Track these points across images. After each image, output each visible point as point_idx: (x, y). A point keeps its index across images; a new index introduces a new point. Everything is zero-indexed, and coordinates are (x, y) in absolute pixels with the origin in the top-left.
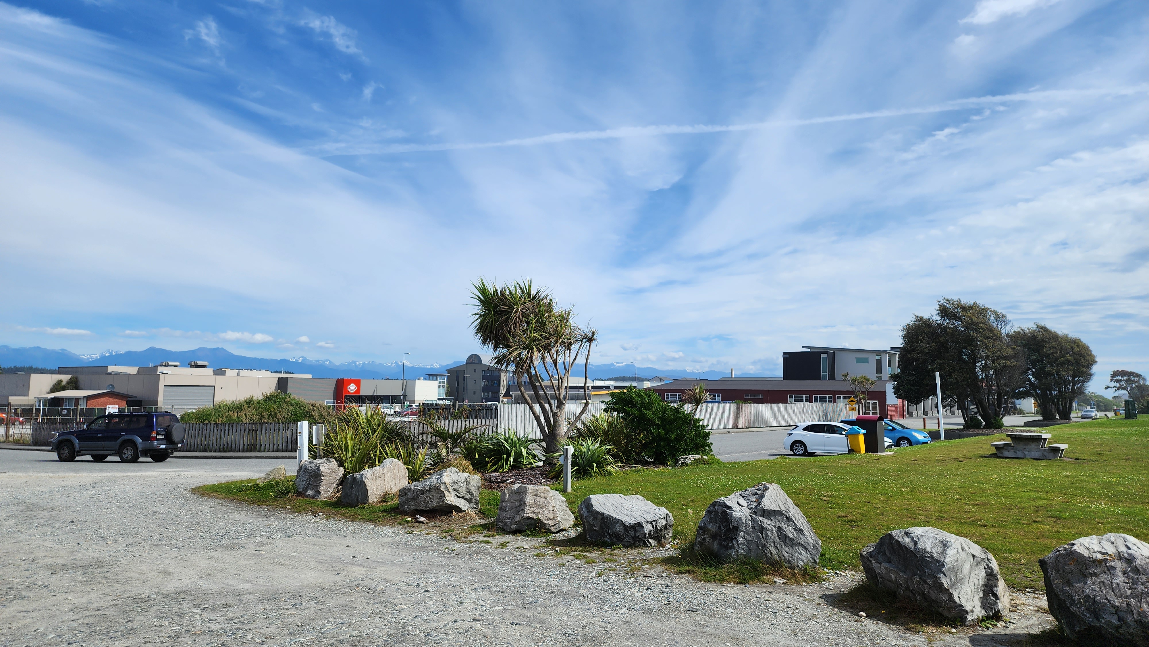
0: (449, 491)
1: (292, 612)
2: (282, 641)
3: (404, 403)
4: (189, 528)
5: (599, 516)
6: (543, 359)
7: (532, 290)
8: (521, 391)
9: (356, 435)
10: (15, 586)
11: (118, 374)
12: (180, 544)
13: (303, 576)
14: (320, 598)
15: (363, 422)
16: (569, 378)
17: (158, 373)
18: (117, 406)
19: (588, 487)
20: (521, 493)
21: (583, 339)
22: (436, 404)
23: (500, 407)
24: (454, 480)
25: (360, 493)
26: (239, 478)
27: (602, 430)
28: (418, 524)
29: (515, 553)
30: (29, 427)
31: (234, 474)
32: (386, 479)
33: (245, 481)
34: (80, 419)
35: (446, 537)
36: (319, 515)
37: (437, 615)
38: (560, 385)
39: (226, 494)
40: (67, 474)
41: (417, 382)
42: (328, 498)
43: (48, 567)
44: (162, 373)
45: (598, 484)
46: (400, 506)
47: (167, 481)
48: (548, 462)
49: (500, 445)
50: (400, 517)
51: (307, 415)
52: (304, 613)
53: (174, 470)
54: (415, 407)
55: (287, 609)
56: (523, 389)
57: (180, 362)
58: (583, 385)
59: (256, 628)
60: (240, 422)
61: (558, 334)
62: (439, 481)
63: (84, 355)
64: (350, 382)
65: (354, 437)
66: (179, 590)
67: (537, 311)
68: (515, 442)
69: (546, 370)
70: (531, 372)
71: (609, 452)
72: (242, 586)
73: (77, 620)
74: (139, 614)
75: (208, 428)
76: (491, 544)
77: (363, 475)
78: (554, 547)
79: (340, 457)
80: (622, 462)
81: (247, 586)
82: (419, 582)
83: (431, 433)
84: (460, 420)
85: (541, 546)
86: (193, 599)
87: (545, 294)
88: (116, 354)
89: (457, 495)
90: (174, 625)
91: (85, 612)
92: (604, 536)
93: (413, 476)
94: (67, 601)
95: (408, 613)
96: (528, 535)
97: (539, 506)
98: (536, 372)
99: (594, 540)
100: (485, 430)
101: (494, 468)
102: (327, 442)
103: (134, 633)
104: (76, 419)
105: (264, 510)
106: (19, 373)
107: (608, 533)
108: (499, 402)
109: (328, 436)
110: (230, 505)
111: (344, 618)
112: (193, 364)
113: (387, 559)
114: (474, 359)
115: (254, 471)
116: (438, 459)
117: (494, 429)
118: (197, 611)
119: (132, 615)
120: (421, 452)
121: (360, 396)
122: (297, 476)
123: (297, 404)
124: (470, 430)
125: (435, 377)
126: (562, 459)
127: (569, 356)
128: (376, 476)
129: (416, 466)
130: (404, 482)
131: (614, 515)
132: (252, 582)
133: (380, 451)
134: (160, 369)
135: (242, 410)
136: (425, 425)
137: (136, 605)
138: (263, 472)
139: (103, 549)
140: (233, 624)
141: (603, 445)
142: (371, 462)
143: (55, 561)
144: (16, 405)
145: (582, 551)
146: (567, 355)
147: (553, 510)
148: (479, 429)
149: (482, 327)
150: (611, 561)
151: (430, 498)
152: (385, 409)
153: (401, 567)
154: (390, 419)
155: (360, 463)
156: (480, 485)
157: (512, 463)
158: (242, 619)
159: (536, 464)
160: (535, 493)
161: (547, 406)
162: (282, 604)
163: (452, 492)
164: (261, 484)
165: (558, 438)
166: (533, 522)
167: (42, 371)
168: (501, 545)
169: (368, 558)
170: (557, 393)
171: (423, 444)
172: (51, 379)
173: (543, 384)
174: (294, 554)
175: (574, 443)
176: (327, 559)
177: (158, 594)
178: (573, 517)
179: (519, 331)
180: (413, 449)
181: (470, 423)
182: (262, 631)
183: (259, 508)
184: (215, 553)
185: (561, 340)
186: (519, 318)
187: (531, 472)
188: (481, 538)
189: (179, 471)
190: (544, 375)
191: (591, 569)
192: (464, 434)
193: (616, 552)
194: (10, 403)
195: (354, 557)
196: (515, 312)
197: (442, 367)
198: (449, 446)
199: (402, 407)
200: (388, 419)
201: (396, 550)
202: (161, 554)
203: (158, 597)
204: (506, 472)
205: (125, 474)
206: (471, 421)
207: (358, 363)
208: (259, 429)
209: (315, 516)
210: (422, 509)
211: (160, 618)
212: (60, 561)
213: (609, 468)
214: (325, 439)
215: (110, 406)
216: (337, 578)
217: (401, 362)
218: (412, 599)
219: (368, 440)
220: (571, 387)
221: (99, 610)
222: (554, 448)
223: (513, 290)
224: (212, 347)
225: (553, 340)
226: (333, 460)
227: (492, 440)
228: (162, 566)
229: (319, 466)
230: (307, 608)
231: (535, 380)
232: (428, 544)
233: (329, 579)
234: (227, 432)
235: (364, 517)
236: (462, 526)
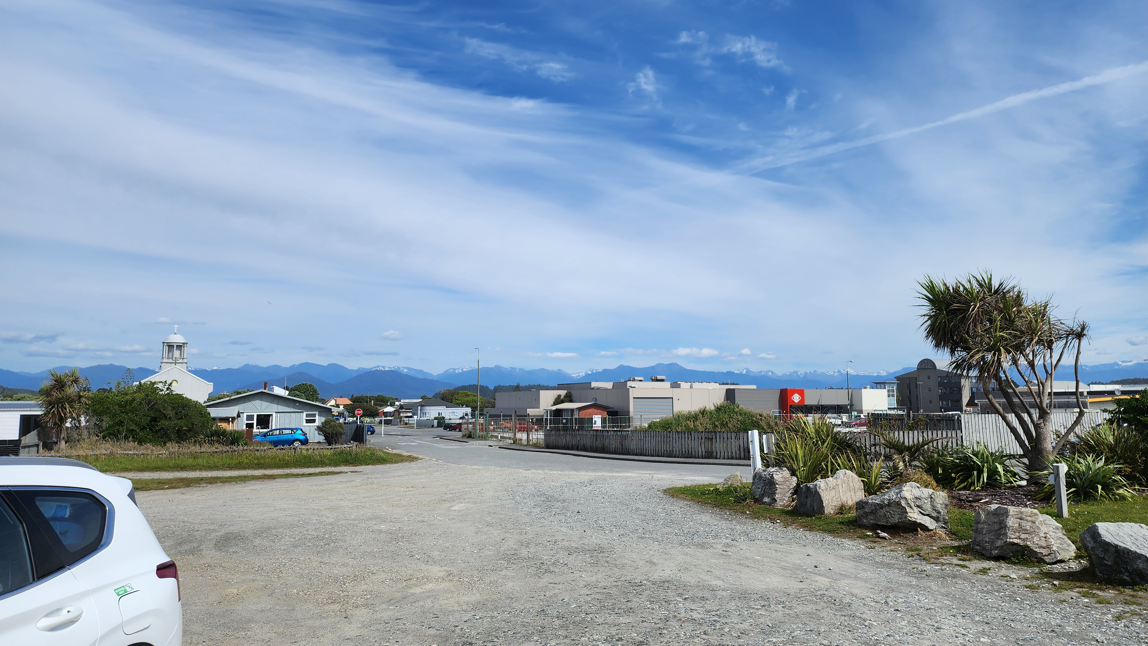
0: (911, 507)
1: (762, 613)
2: (756, 639)
3: (851, 413)
4: (665, 525)
5: (1111, 548)
6: (1015, 362)
7: (993, 282)
8: (988, 399)
9: (806, 445)
10: (545, 562)
11: (599, 389)
12: (660, 539)
13: (768, 580)
14: (787, 603)
15: (812, 433)
16: (1054, 382)
17: (628, 387)
18: (600, 416)
19: (1093, 514)
20: (1001, 515)
21: (1068, 335)
22: (887, 414)
23: (964, 418)
24: (916, 495)
25: (815, 503)
26: (701, 483)
27: (1107, 445)
28: (879, 540)
29: (999, 582)
30: (542, 433)
31: (697, 478)
32: (841, 491)
33: (707, 485)
34: (575, 427)
35: (912, 556)
36: (777, 522)
37: (912, 637)
38: (1041, 391)
39: (692, 497)
40: (571, 473)
41: (863, 390)
42: (783, 506)
43: (566, 549)
44: (631, 387)
45: (1106, 510)
46: (858, 520)
47: (643, 481)
48: (1033, 481)
49: (967, 459)
50: (859, 531)
51: (756, 425)
52: (774, 615)
53: (648, 472)
54: (864, 417)
55: (757, 609)
56: (990, 396)
57: (644, 377)
58: (1075, 390)
59: (731, 622)
60: (696, 431)
61: (1032, 331)
62: (899, 496)
63: (574, 374)
64: (794, 391)
65: (804, 446)
66: (663, 580)
67: (1002, 306)
68: (987, 457)
69: (1021, 374)
70: (1000, 377)
71: (1119, 472)
72: (715, 582)
73: (591, 595)
74: (635, 596)
75: (671, 435)
76: (968, 569)
77: (816, 485)
78: (1051, 580)
79: (792, 466)
80: (1141, 485)
81: (719, 583)
82: (888, 600)
83: (884, 444)
84: (916, 432)
85: (1032, 577)
86: (676, 588)
87: (1010, 285)
88: (596, 372)
89: (920, 512)
90: (663, 610)
91: (595, 589)
92: (1121, 572)
93: (870, 489)
94: (581, 578)
95: (878, 630)
96: (1015, 564)
97: (1026, 531)
98: (1006, 376)
99: (1106, 576)
100: (947, 442)
101: (963, 485)
102: (777, 451)
103: (633, 612)
104: (573, 426)
105: (726, 514)
106: (532, 390)
107: (1127, 570)
108: (962, 412)
109: (778, 445)
110: (696, 507)
111: (812, 626)
112: (653, 378)
113: (850, 573)
114: (927, 365)
115: (713, 476)
116: (895, 472)
117: (959, 442)
118: (680, 600)
119: (630, 596)
120: (876, 465)
121: (805, 405)
122: (753, 483)
123: (746, 414)
124: (930, 442)
125: (882, 386)
126: (1052, 477)
127: (1051, 357)
128: (830, 487)
129: (872, 479)
130: (860, 495)
131: (1133, 548)
132: (723, 580)
133: (831, 462)
134: (629, 384)
135: (697, 419)
136: (877, 437)
137: (632, 588)
138: (721, 477)
139: (602, 537)
140: (711, 616)
141: (1111, 463)
142: (824, 472)
143: (570, 544)
144: (532, 416)
145: (1091, 588)
146: (1048, 355)
147: (1045, 537)
148: (940, 442)
149: (933, 329)
150: (1134, 603)
151: (890, 513)
152: (832, 419)
153: (866, 582)
154: (839, 429)
155: (812, 474)
156: (947, 502)
157: (985, 481)
158: (718, 613)
159: (1017, 483)
160: (1019, 516)
161: (1026, 416)
162: (752, 604)
163: (915, 508)
164: (721, 488)
165: (1045, 453)
166: (1019, 548)
167: (547, 388)
168: (981, 571)
169: (830, 569)
170: (1038, 400)
171: (877, 456)
172: (554, 394)
173: (1017, 390)
174: (758, 558)
175: (1067, 460)
176: (790, 565)
177: (647, 580)
178: (1073, 547)
179: (980, 331)
180: (867, 462)
181: (929, 435)
182: (737, 626)
183: (722, 512)
184: (689, 549)
185: (1037, 338)
186: (979, 316)
187: (1012, 492)
188: (955, 561)
189: (652, 473)
190: (1018, 379)
191: (1105, 611)
192: (923, 446)
193: (1140, 593)
194: (528, 414)
195: (816, 567)
196: (973, 310)
197: (890, 374)
198: (907, 459)
199: (850, 417)
200: (836, 430)
201: (859, 564)
202: (646, 545)
203: (648, 584)
204: (978, 490)
205: (611, 474)
206: (930, 433)
207: (799, 373)
208: (714, 437)
209: (774, 523)
210: (882, 524)
211: (652, 602)
212: (574, 545)
213: (1121, 491)
214: (776, 448)
215: (596, 416)
216: (801, 586)
217: (844, 370)
218: (882, 616)
219: (818, 450)
220: (1056, 394)
221: (604, 589)
222: (1039, 465)
223: (968, 286)
224: (668, 363)
225: (1026, 339)
226: (785, 469)
227: (957, 454)
228: (648, 556)
229: (772, 475)
230: (776, 611)
231: (1006, 386)
232: (893, 562)
233: (793, 586)
234: (686, 439)
235: (821, 528)
236: (930, 546)
